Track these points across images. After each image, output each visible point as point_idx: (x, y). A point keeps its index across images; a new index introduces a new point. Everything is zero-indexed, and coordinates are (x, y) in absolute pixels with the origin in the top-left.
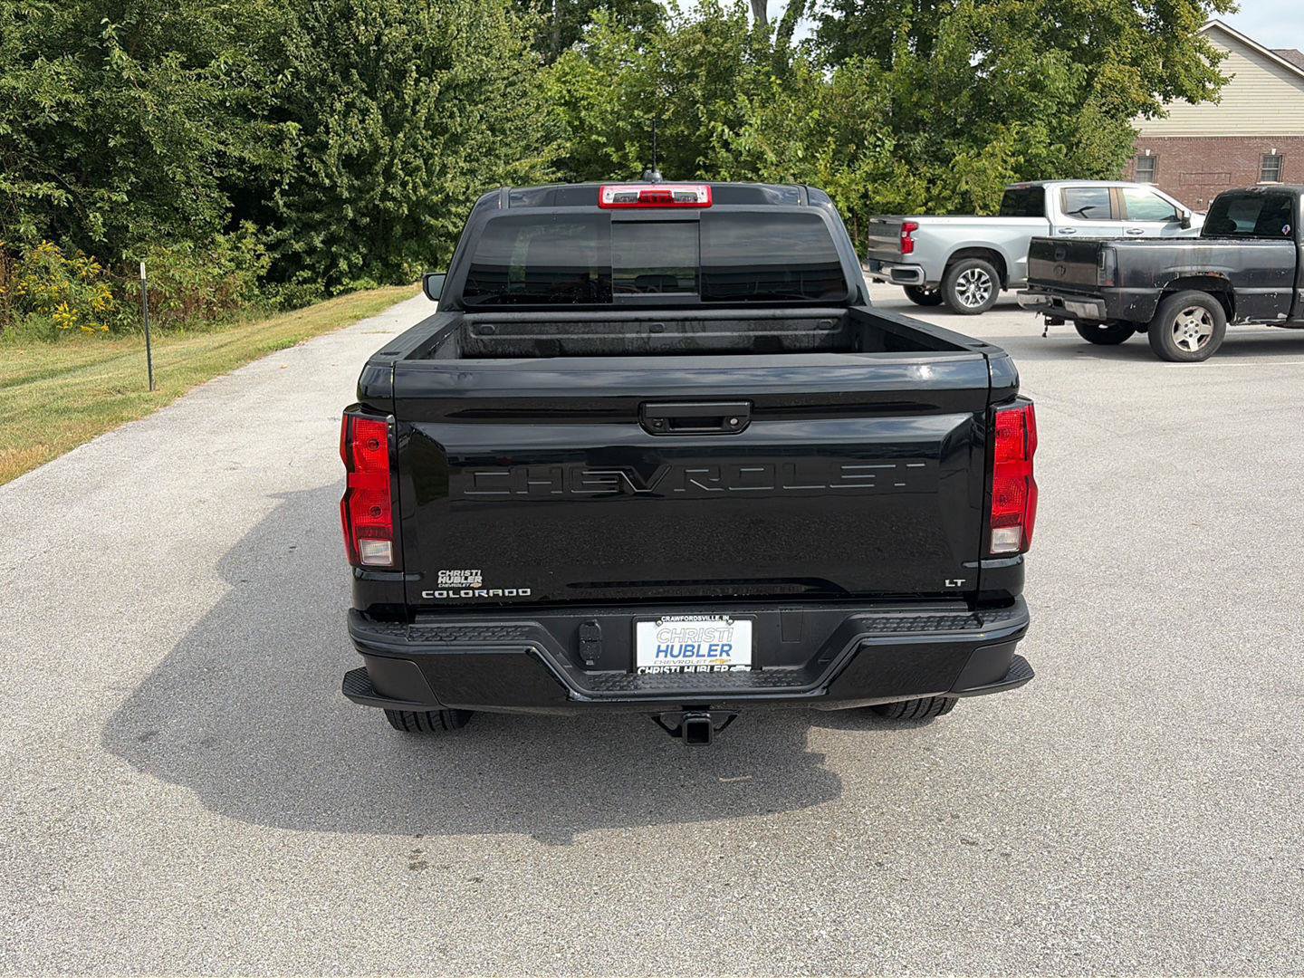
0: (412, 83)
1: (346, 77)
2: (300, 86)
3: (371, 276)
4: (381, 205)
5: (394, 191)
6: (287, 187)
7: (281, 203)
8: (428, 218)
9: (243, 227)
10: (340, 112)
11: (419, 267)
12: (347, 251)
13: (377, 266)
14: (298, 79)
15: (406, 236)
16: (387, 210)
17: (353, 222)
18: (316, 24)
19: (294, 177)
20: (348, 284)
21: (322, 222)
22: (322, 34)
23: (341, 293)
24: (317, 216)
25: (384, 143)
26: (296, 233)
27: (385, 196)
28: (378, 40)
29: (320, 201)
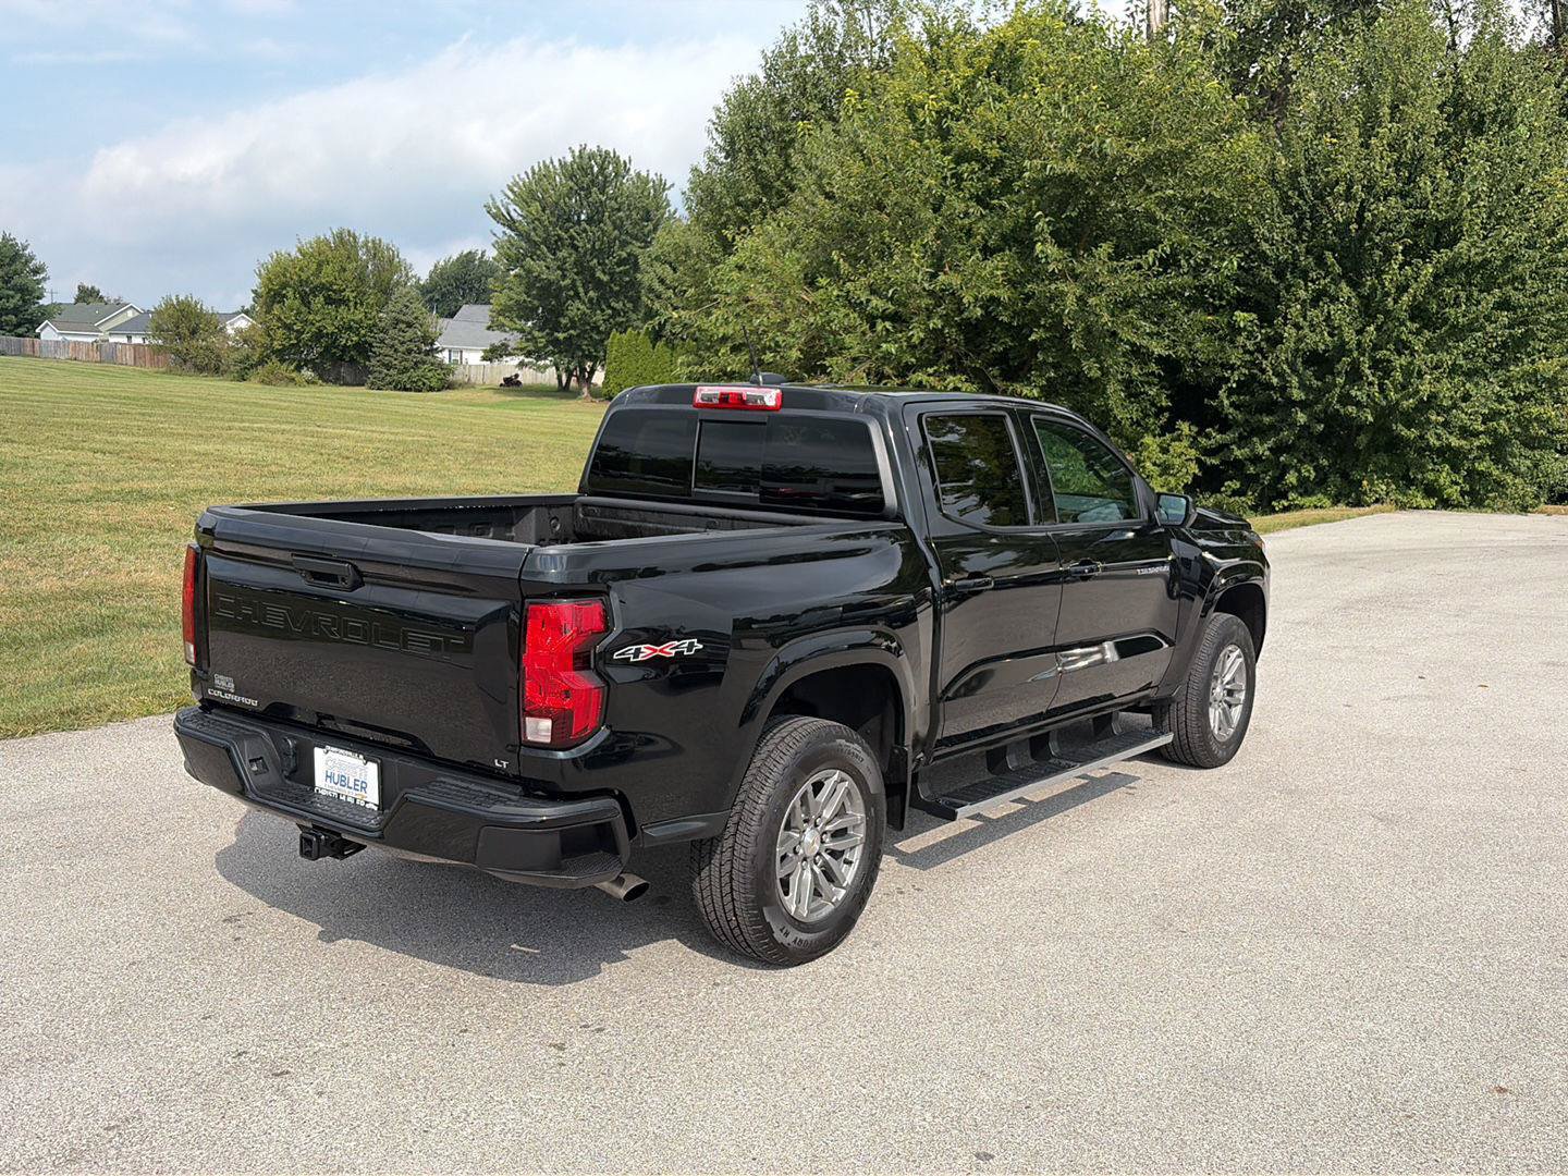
0: (1396, 267)
1: (1320, 262)
2: (1267, 273)
3: (1325, 494)
4: (1342, 411)
5: (1358, 393)
6: (1234, 385)
7: (1226, 402)
8: (1400, 427)
9: (1179, 429)
10: (1305, 301)
11: (1384, 487)
12: (1299, 461)
13: (1335, 479)
14: (1266, 264)
15: (1374, 447)
16: (1348, 416)
17: (1305, 427)
18: (1301, 202)
19: (1245, 374)
20: (1294, 500)
21: (1272, 427)
22: (1304, 213)
23: (1286, 509)
24: (1267, 420)
25: (1350, 336)
26: (1241, 437)
27: (1346, 399)
28: (1360, 218)
29: (1276, 403)
